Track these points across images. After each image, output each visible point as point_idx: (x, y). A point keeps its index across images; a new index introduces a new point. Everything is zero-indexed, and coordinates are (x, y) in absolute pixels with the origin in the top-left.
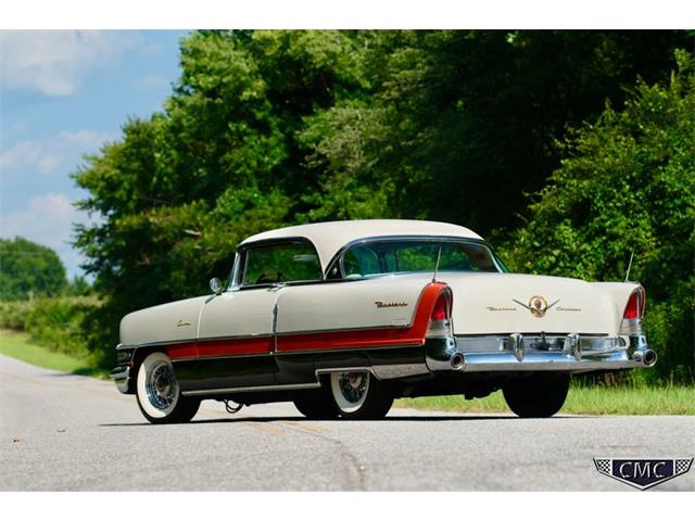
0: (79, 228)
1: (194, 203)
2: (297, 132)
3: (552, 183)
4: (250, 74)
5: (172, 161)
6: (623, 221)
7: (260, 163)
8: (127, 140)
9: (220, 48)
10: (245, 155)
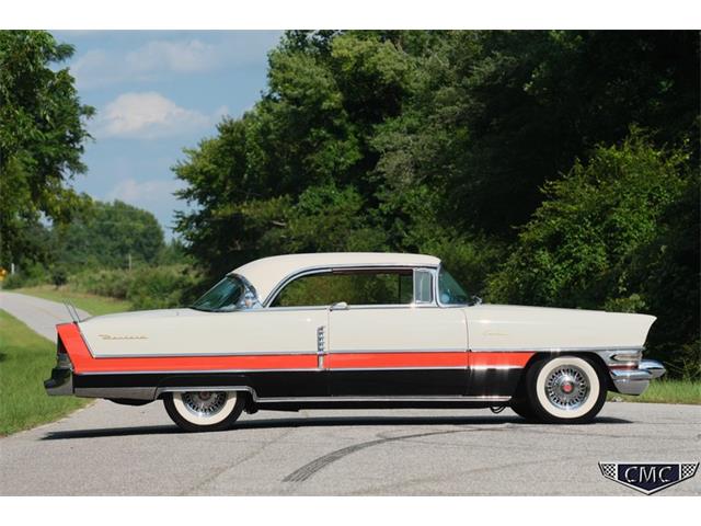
0: (179, 214)
1: (281, 197)
2: (369, 138)
3: (536, 218)
4: (329, 88)
5: (262, 159)
6: (586, 249)
7: (337, 164)
8: (222, 138)
9: (304, 65)
10: (323, 156)
